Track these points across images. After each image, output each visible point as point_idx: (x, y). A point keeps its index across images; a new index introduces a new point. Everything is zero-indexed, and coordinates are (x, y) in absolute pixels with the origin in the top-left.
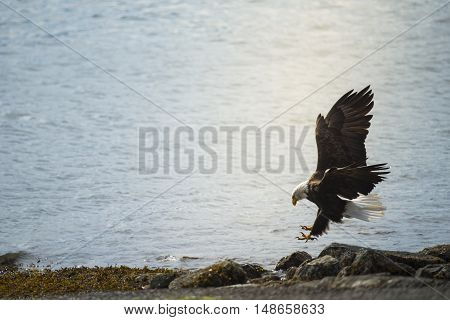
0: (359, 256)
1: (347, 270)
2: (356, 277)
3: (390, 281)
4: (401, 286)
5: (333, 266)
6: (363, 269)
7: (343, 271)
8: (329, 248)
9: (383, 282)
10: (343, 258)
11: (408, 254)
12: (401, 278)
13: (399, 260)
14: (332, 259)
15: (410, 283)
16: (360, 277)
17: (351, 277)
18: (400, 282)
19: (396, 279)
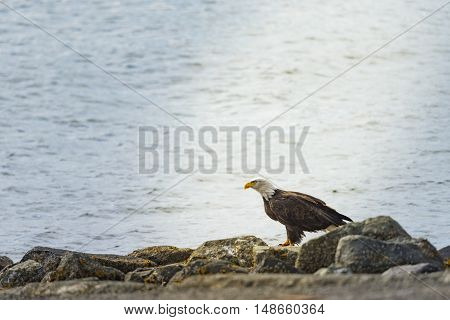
0: (64, 259)
1: (51, 275)
2: (61, 282)
3: (98, 287)
4: (110, 291)
5: (36, 271)
6: (69, 274)
7: (47, 276)
8: (32, 252)
9: (90, 287)
10: (47, 262)
11: (117, 257)
12: (110, 283)
13: (107, 263)
14: (35, 264)
15: (119, 288)
16: (66, 282)
17: (56, 283)
18: (108, 286)
19: (104, 284)
